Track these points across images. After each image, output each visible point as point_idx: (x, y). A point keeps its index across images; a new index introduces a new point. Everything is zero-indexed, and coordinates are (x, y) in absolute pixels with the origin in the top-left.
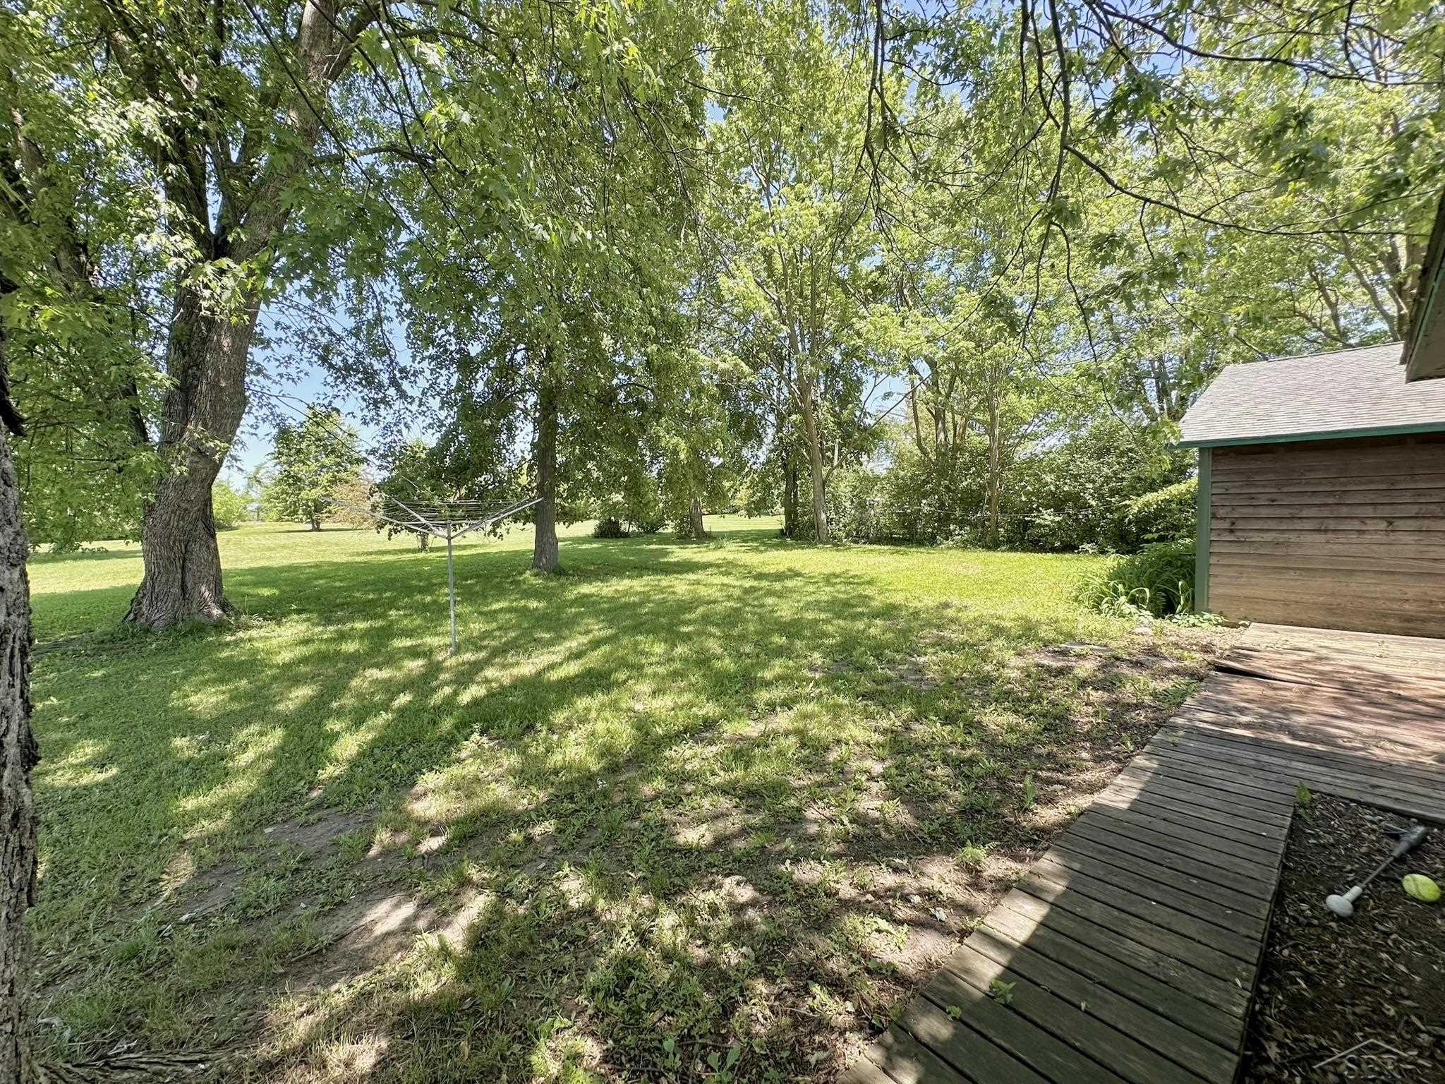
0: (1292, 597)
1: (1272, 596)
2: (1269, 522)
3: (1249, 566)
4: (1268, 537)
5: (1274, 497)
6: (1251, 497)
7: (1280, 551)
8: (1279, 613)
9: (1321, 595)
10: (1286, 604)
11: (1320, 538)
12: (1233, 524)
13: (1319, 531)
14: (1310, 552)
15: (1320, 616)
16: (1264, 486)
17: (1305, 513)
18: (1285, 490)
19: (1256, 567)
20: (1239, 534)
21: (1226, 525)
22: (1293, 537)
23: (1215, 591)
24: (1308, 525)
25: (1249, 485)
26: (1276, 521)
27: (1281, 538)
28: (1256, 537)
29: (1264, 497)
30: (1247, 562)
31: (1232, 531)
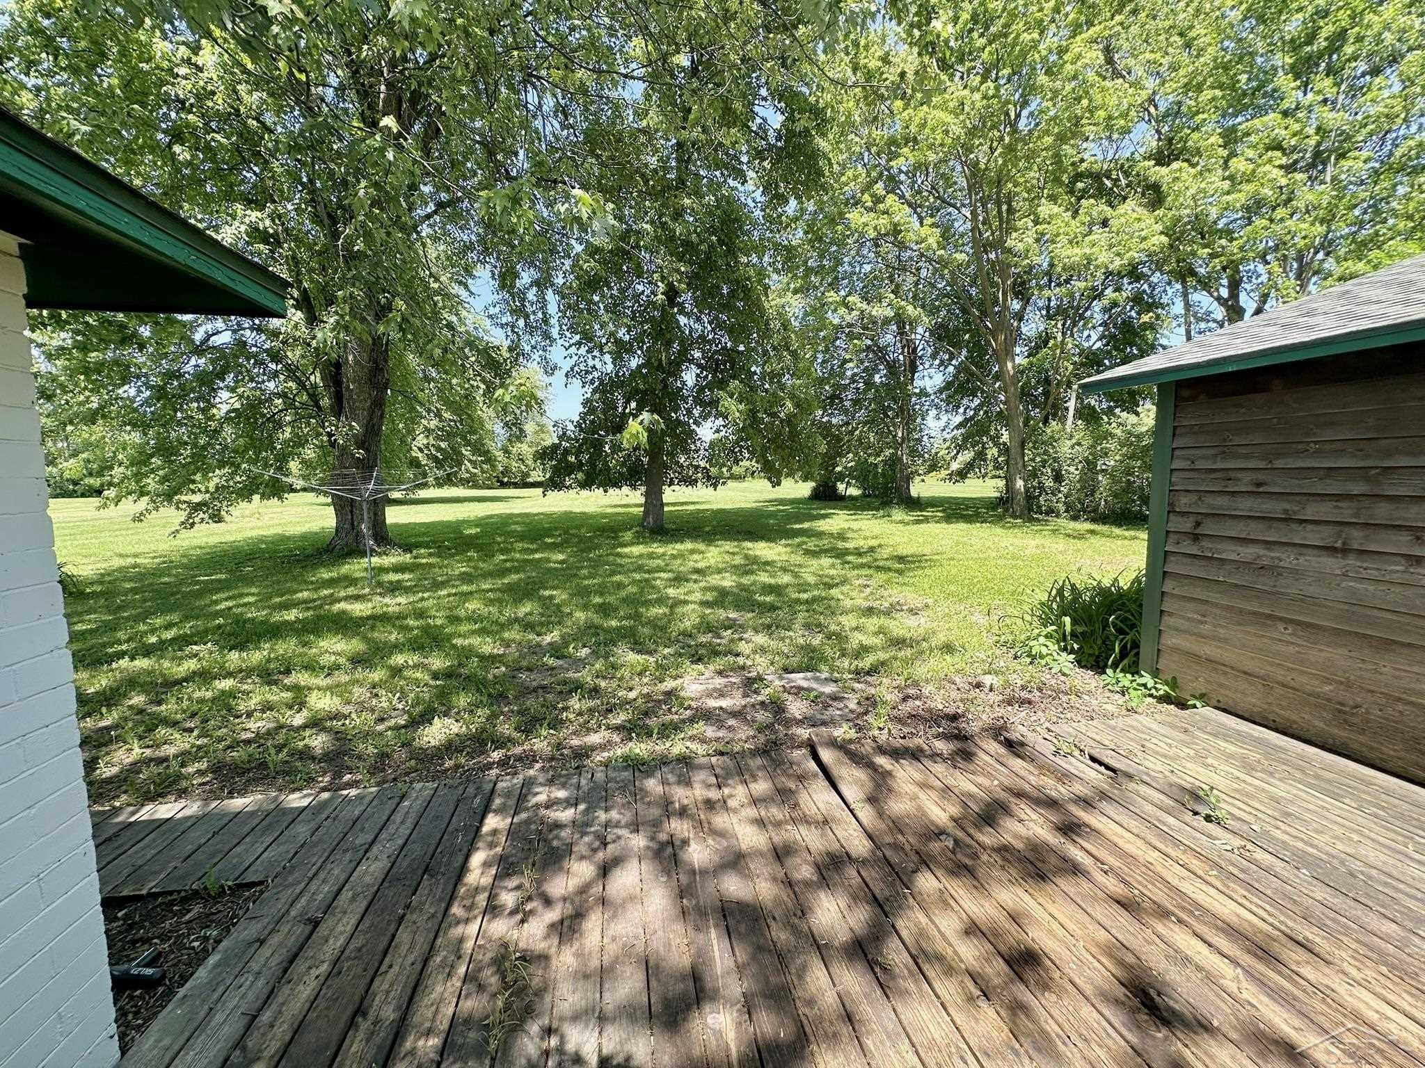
0: (1279, 674)
1: (1249, 665)
2: (1253, 525)
3: (1216, 605)
4: (1248, 552)
5: (1261, 477)
6: (1228, 475)
7: (1264, 583)
8: (1253, 699)
9: (1328, 681)
10: (1267, 682)
11: (1332, 564)
12: (1198, 524)
13: (1331, 550)
14: (1313, 590)
15: (1319, 723)
16: (1247, 457)
17: (1311, 512)
18: (1279, 463)
19: (1229, 608)
20: (1205, 543)
21: (1187, 525)
22: (1288, 559)
23: (1169, 640)
24: (1313, 536)
25: (1225, 455)
26: (1261, 526)
27: (1268, 556)
28: (1232, 553)
29: (1247, 477)
30: (1214, 597)
31: (1196, 538)
